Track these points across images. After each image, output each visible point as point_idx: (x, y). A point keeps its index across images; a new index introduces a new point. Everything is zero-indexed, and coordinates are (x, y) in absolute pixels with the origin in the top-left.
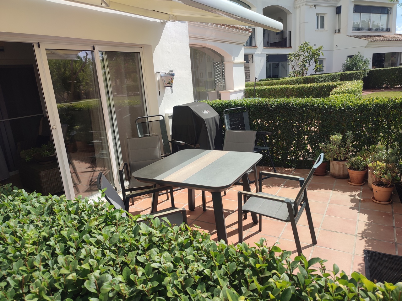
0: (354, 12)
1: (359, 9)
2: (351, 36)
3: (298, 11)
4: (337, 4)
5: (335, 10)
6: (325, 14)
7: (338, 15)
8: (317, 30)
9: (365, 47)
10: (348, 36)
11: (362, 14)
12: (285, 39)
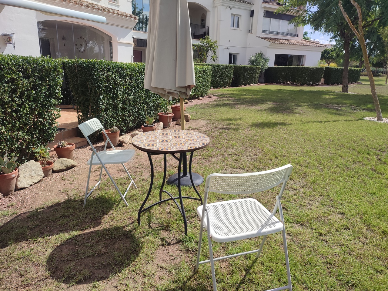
0: (264, 17)
1: (269, 14)
2: (259, 37)
3: (216, 9)
4: (251, 8)
5: (250, 12)
6: (240, 15)
7: (252, 17)
8: (233, 28)
9: (268, 48)
10: (257, 36)
11: (272, 19)
12: (205, 33)
